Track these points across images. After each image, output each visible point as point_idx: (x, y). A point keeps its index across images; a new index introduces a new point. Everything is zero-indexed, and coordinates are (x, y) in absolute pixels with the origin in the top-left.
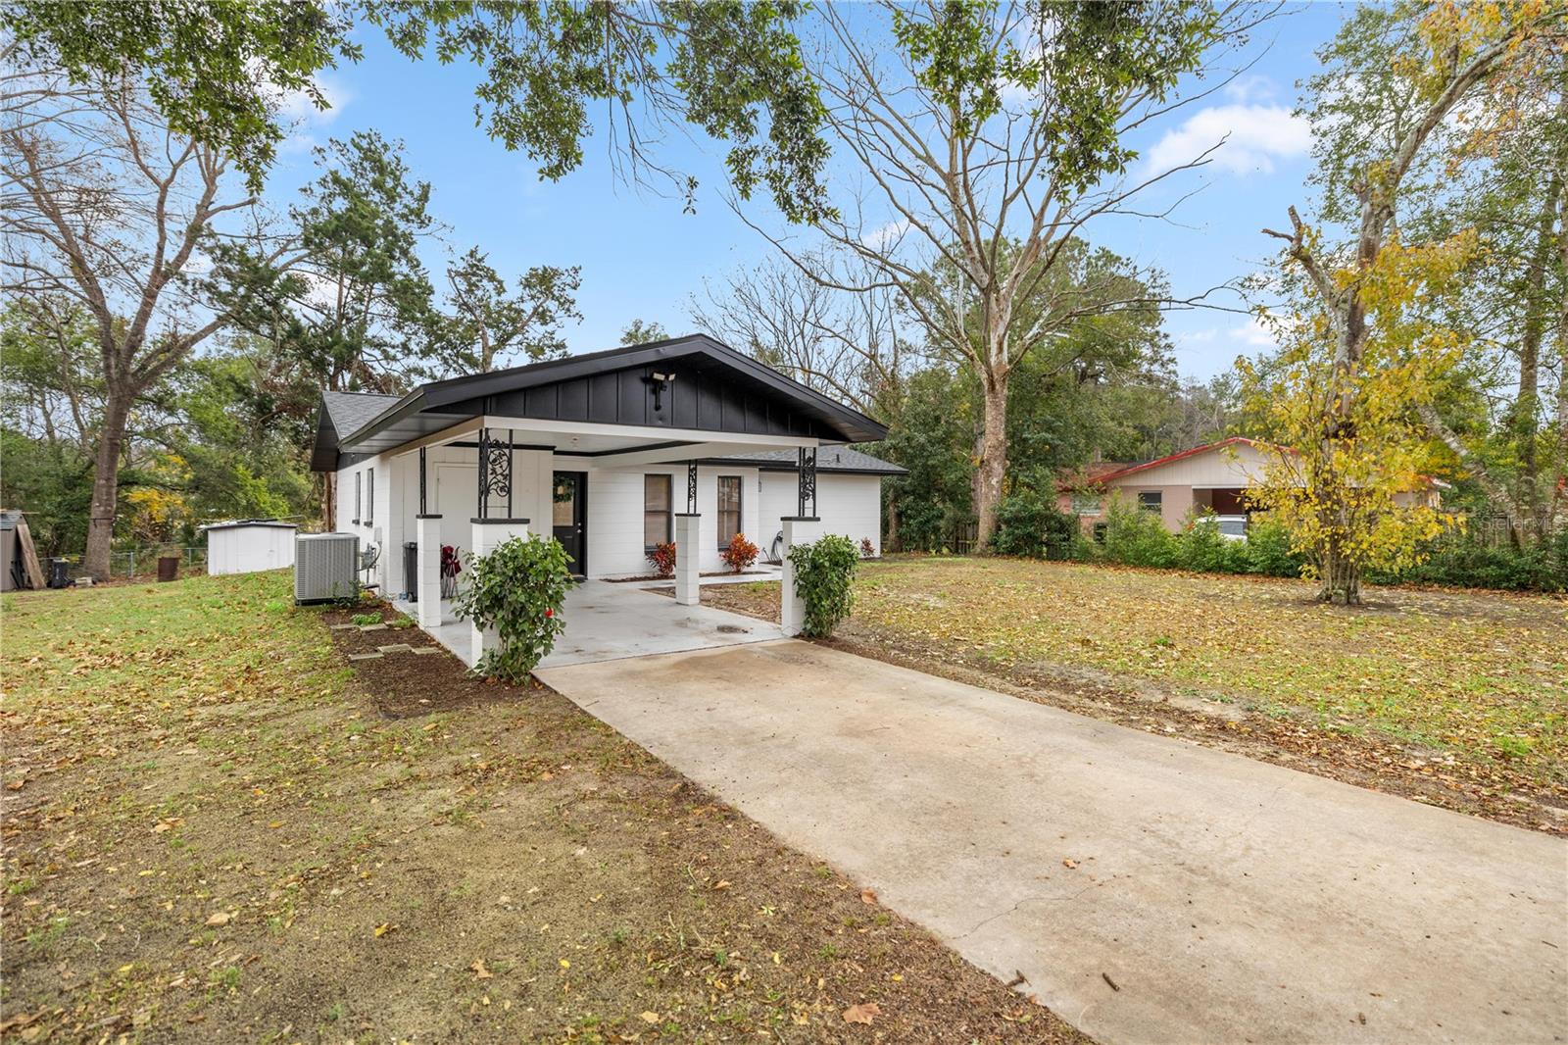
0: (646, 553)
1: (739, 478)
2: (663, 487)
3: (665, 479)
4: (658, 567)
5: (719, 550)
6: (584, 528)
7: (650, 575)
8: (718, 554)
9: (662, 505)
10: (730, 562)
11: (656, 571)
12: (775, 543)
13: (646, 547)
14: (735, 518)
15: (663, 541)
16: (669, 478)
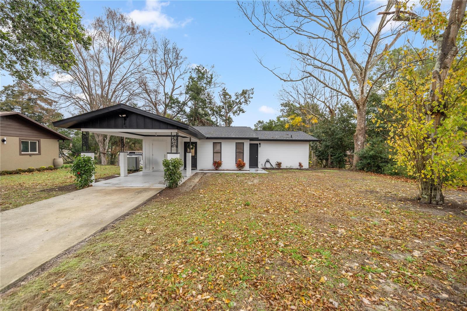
1: (243, 143)
2: (219, 146)
4: (216, 167)
6: (197, 156)
9: (219, 150)
12: (265, 163)
14: (242, 155)
16: (220, 143)
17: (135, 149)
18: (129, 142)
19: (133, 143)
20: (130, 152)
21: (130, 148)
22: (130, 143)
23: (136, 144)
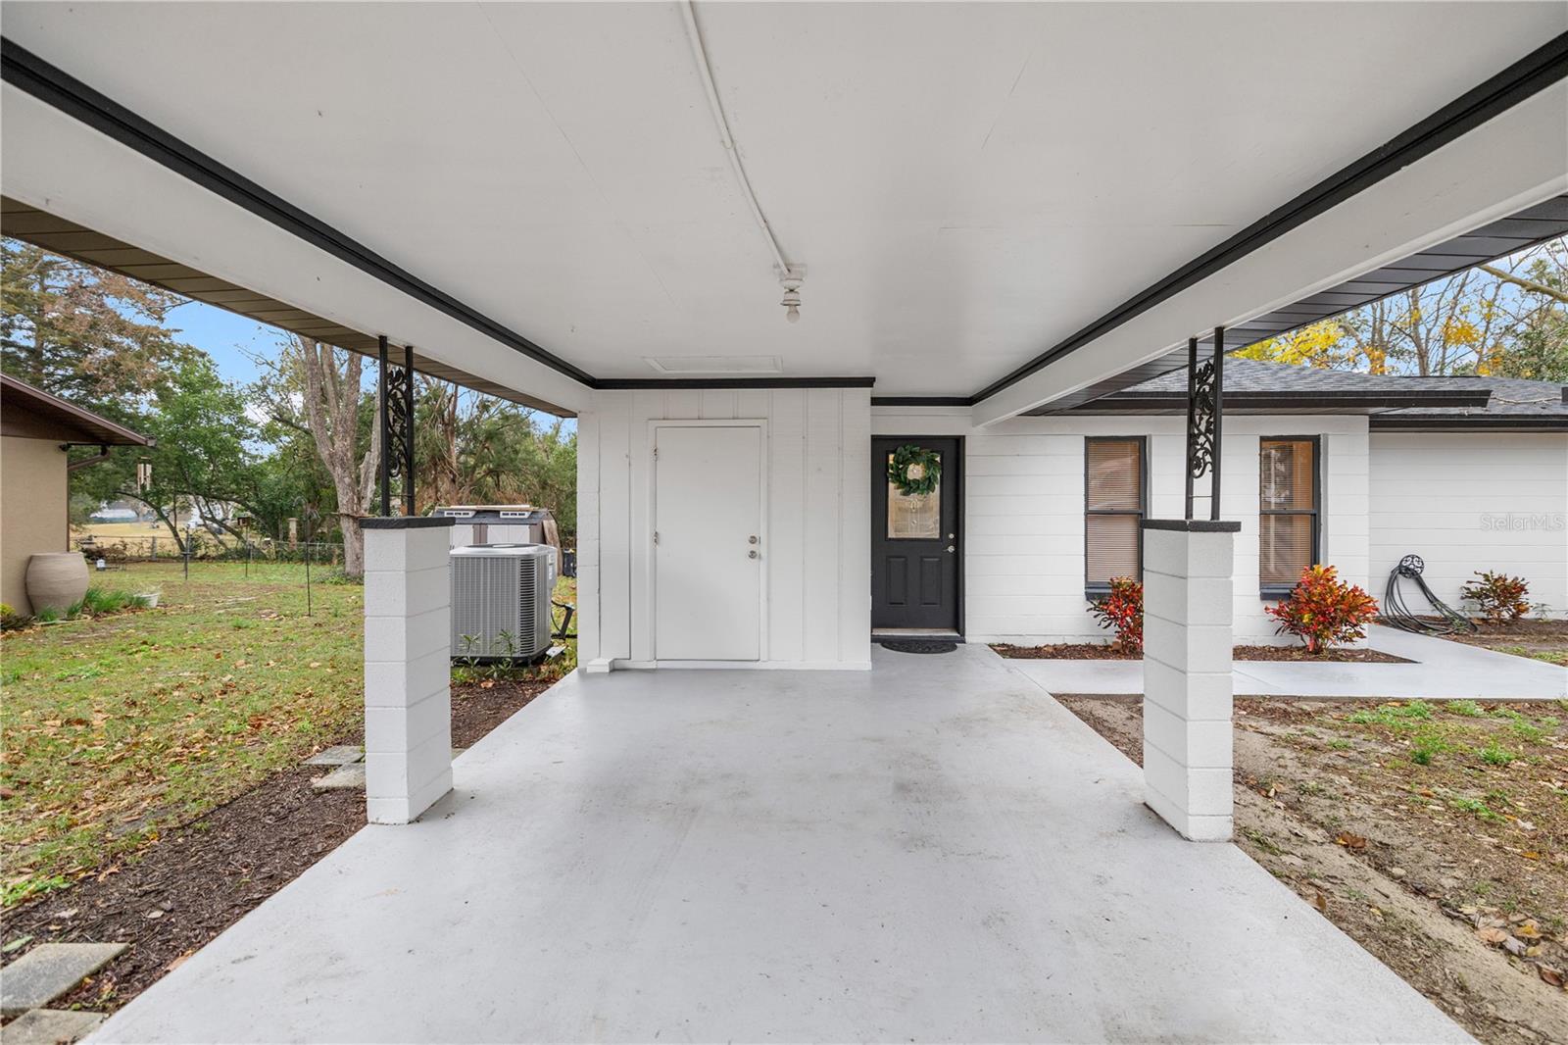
0: (1089, 597)
1: (1315, 441)
2: (1127, 462)
3: (1130, 447)
4: (1114, 628)
5: (1265, 597)
6: (959, 542)
7: (1097, 642)
8: (1260, 606)
9: (1125, 501)
10: (1293, 624)
11: (1111, 635)
12: (1392, 581)
13: (1088, 585)
14: (1300, 529)
15: (1125, 574)
16: (1141, 444)
17: (499, 495)
18: (474, 468)
19: (490, 472)
20: (478, 512)
21: (479, 493)
22: (479, 473)
23: (503, 477)
